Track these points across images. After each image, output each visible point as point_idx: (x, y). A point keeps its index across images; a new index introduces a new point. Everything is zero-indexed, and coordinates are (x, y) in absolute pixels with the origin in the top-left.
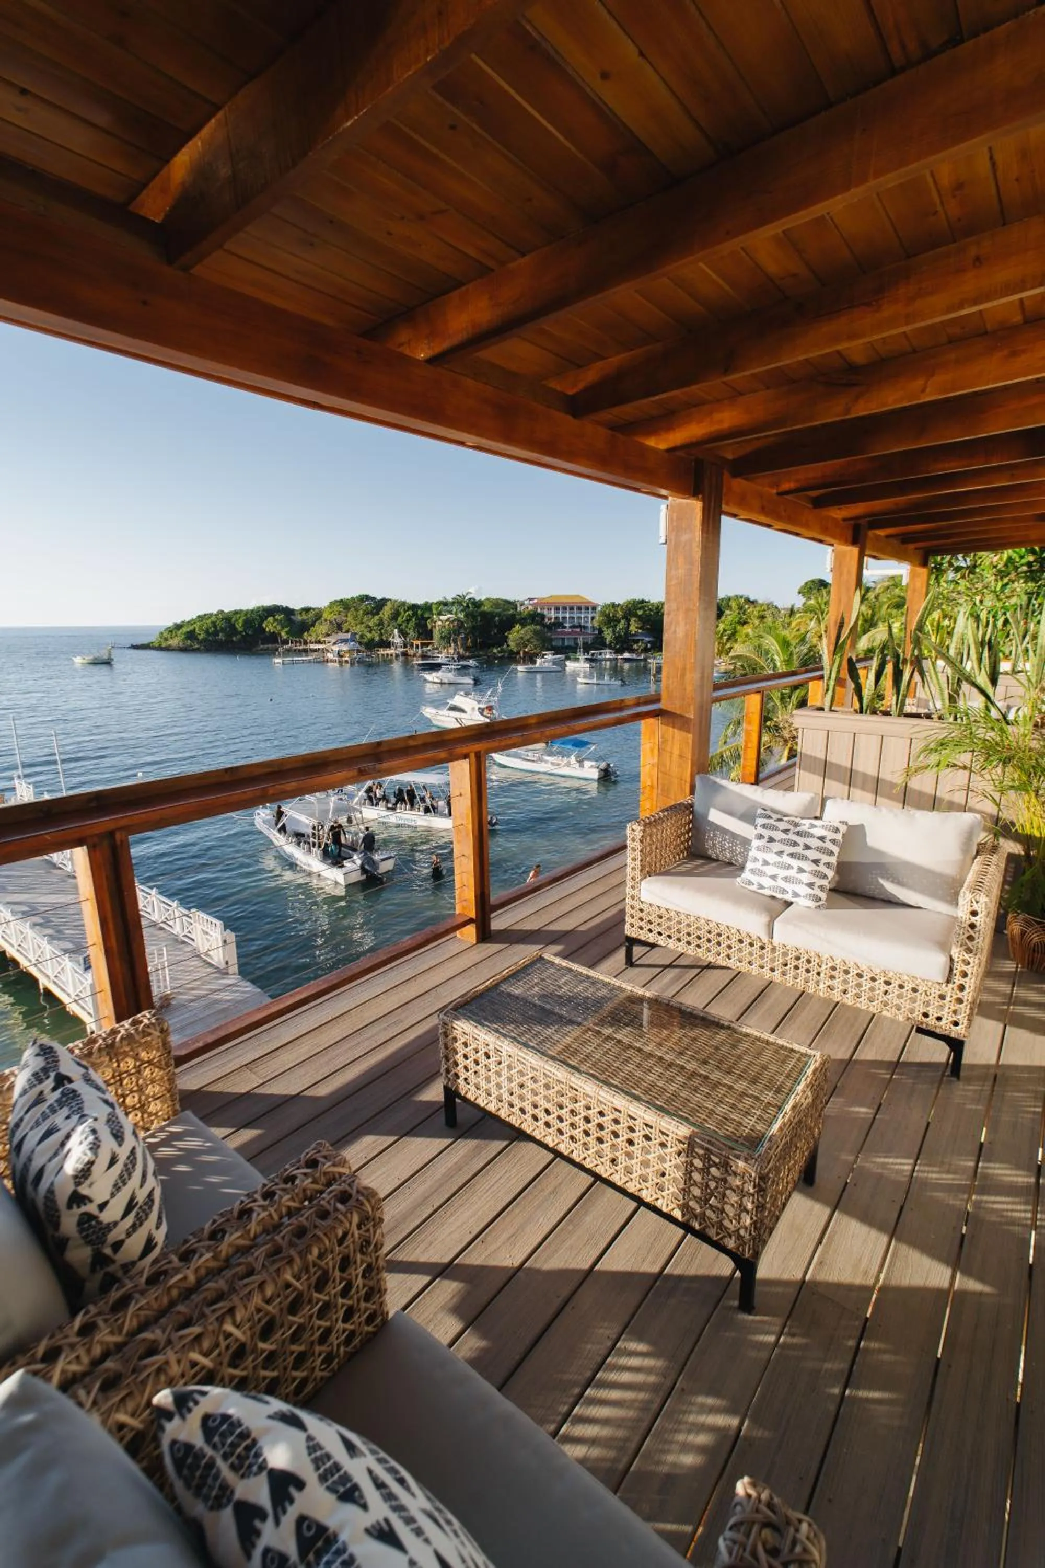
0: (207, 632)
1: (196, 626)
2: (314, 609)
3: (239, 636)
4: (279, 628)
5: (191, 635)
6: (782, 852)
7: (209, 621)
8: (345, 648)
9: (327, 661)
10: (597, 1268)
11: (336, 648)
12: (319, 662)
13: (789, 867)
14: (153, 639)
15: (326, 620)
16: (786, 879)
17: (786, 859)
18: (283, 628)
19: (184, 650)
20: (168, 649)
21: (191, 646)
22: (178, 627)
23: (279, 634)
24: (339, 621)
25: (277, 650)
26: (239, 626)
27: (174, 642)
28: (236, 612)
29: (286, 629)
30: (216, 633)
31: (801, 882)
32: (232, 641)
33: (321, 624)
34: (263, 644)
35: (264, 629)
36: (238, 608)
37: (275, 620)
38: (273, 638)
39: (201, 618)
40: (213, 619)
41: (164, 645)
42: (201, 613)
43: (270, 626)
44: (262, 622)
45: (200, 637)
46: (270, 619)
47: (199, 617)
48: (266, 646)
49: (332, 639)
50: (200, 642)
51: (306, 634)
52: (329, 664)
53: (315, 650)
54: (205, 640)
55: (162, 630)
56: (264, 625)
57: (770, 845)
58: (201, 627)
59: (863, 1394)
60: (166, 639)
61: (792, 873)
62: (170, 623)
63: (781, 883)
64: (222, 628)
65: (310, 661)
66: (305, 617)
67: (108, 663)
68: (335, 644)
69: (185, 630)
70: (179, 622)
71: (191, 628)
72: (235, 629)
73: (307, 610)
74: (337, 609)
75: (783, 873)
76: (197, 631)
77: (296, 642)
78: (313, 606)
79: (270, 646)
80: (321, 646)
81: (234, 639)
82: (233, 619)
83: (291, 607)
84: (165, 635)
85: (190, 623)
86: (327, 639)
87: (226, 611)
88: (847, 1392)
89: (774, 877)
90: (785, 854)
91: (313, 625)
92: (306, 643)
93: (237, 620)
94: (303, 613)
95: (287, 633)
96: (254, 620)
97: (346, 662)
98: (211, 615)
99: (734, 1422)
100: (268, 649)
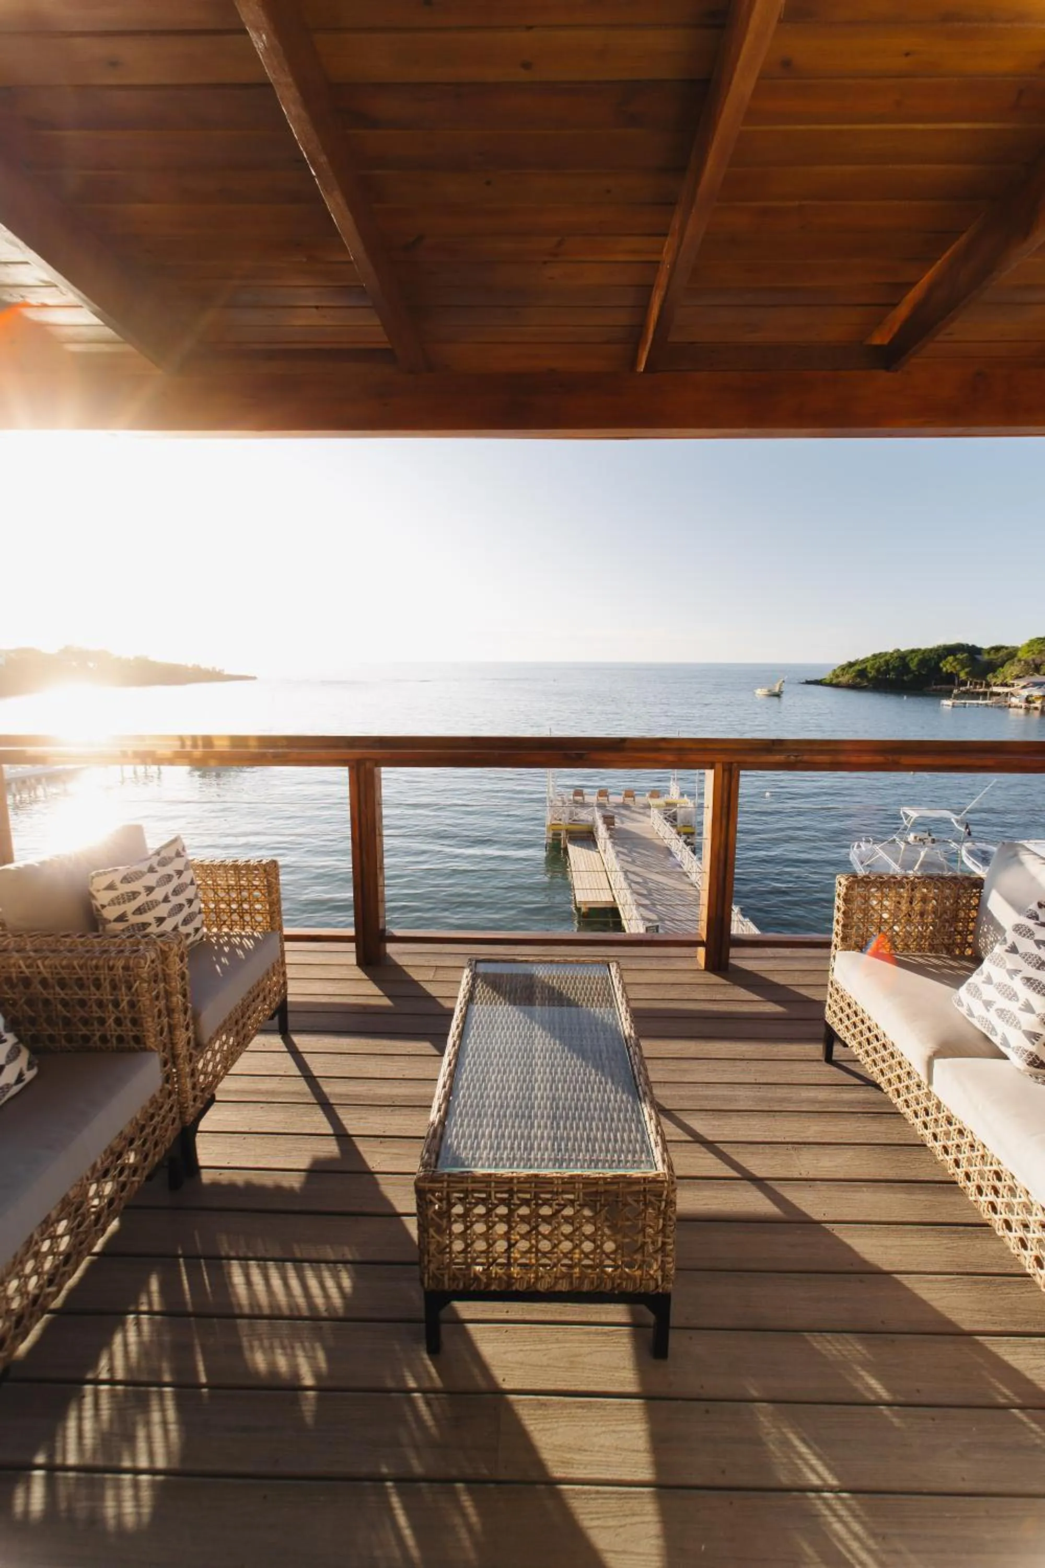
0: (878, 670)
1: (869, 665)
2: (1007, 648)
3: (911, 676)
4: (958, 668)
5: (862, 673)
6: (1017, 971)
7: (883, 660)
8: (1036, 692)
9: (1010, 707)
10: (404, 1218)
11: (1025, 693)
12: (1000, 707)
13: (1013, 996)
14: (826, 675)
15: (1019, 661)
16: (1001, 1013)
17: (1017, 984)
18: (963, 668)
19: (852, 687)
20: (837, 686)
21: (860, 683)
22: (851, 665)
23: (958, 675)
24: (1038, 661)
25: (951, 691)
26: (913, 666)
27: (844, 679)
28: (913, 651)
29: (967, 670)
30: (887, 672)
31: (1017, 1025)
32: (903, 680)
33: (1013, 664)
34: (935, 684)
35: (941, 669)
36: (916, 647)
37: (956, 659)
38: (951, 679)
39: (875, 656)
40: (888, 657)
41: (834, 682)
42: (877, 652)
43: (948, 666)
44: (941, 661)
45: (870, 676)
46: (950, 658)
47: (874, 655)
48: (939, 687)
49: (1022, 683)
50: (869, 680)
51: (990, 675)
52: (1011, 710)
53: (999, 694)
54: (875, 678)
55: (836, 668)
56: (941, 665)
57: (1007, 956)
58: (872, 668)
59: (395, 1501)
60: (837, 677)
61: (1013, 1007)
62: (844, 662)
63: (992, 1016)
64: (894, 667)
65: (986, 705)
66: (993, 656)
67: (778, 695)
68: (1024, 687)
69: (857, 667)
70: (852, 660)
71: (864, 666)
72: (910, 668)
73: (997, 649)
74: (1036, 648)
75: (1002, 1003)
76: (869, 669)
77: (976, 684)
78: (1007, 645)
79: (943, 686)
80: (1006, 690)
81: (905, 678)
82: (908, 658)
83: (979, 646)
84: (838, 672)
85: (863, 661)
86: (1015, 682)
87: (903, 650)
88: (389, 1484)
89: (988, 1004)
90: (1020, 975)
91: (1002, 666)
92: (988, 685)
93: (912, 659)
94: (992, 652)
95: (967, 673)
96: (930, 659)
97: (1036, 708)
98: (886, 654)
99: (308, 1381)
100: (940, 690)
